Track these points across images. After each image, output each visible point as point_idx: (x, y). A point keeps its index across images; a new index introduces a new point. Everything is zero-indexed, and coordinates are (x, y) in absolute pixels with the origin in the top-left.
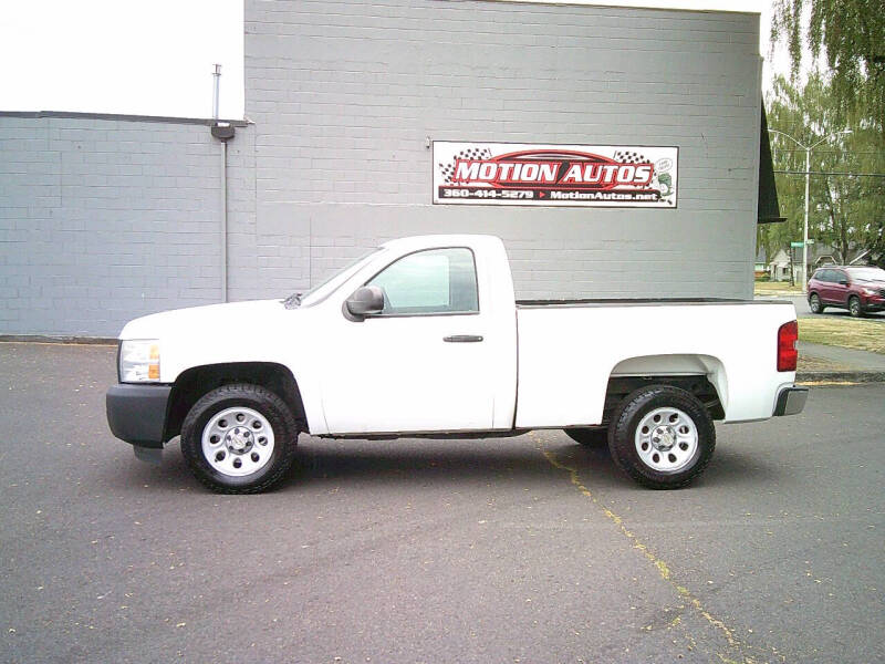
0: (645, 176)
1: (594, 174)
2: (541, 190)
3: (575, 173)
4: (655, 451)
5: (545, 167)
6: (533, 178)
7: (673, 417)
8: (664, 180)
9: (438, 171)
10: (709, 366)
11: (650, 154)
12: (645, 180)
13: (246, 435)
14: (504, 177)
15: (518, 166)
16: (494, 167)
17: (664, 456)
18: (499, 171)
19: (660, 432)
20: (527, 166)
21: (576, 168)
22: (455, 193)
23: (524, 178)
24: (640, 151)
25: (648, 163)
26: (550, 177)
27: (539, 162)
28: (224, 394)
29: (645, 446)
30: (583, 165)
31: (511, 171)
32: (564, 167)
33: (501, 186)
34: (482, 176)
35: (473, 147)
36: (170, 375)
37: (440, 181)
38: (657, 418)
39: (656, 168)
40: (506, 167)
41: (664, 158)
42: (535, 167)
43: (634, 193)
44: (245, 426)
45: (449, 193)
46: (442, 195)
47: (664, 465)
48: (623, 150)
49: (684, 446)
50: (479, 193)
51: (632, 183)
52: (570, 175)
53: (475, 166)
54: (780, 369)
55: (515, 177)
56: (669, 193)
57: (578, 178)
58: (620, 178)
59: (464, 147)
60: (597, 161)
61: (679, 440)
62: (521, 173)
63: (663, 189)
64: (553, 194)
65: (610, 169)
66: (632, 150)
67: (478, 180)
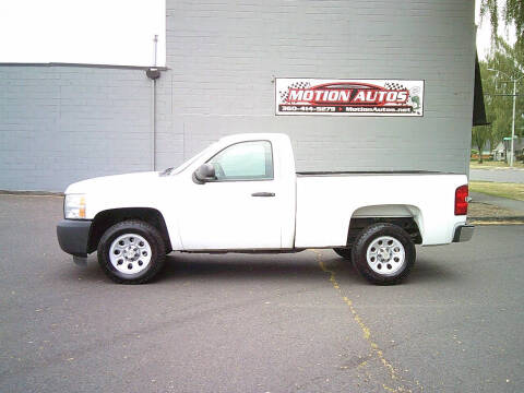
0: (404, 97)
1: (372, 97)
2: (340, 107)
3: (361, 96)
4: (379, 262)
5: (343, 93)
6: (335, 99)
7: (390, 242)
8: (415, 100)
9: (278, 96)
10: (414, 212)
11: (407, 84)
12: (404, 100)
13: (135, 250)
14: (318, 99)
15: (327, 92)
16: (312, 92)
17: (384, 265)
18: (315, 95)
19: (382, 251)
20: (332, 93)
21: (362, 93)
22: (289, 108)
23: (330, 99)
24: (401, 83)
25: (405, 90)
26: (346, 99)
27: (339, 89)
28: (122, 226)
29: (373, 259)
30: (366, 91)
31: (322, 95)
32: (354, 93)
33: (315, 104)
34: (305, 99)
35: (299, 81)
36: (91, 215)
37: (279, 101)
38: (380, 243)
39: (411, 93)
40: (319, 93)
41: (415, 86)
42: (337, 92)
43: (396, 108)
44: (135, 245)
45: (285, 108)
46: (281, 110)
47: (384, 271)
48: (390, 82)
49: (397, 260)
50: (303, 108)
51: (395, 102)
52: (358, 97)
53: (301, 92)
54: (456, 214)
55: (324, 99)
56: (418, 108)
57: (363, 99)
58: (388, 99)
59: (295, 81)
60: (374, 89)
61: (394, 256)
62: (328, 96)
63: (415, 105)
64: (347, 109)
65: (382, 94)
66: (395, 82)
67: (302, 100)
